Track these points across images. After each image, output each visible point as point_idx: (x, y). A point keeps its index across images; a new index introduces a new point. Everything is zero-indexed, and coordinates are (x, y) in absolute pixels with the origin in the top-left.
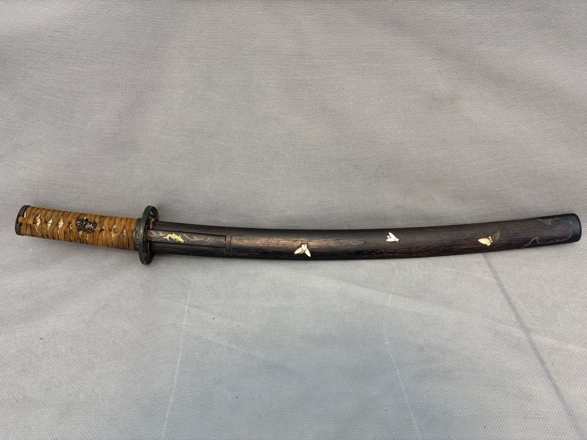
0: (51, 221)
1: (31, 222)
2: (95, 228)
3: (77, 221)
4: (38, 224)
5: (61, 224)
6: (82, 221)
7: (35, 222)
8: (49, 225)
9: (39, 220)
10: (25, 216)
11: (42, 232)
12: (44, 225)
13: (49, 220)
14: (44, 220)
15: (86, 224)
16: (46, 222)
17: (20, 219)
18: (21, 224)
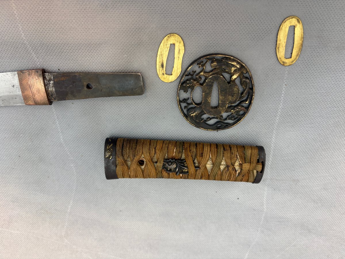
0: (222, 167)
1: (246, 166)
2: (164, 165)
3: (188, 172)
4: (237, 164)
5: (209, 166)
6: (182, 172)
7: (241, 165)
8: (223, 163)
9: (237, 168)
10: (255, 172)
11: (232, 153)
12: (229, 164)
13: (224, 169)
14: (231, 169)
15: (176, 168)
16: (227, 166)
17: (260, 168)
18: (258, 161)
